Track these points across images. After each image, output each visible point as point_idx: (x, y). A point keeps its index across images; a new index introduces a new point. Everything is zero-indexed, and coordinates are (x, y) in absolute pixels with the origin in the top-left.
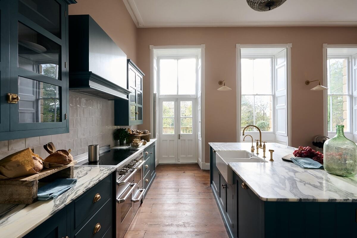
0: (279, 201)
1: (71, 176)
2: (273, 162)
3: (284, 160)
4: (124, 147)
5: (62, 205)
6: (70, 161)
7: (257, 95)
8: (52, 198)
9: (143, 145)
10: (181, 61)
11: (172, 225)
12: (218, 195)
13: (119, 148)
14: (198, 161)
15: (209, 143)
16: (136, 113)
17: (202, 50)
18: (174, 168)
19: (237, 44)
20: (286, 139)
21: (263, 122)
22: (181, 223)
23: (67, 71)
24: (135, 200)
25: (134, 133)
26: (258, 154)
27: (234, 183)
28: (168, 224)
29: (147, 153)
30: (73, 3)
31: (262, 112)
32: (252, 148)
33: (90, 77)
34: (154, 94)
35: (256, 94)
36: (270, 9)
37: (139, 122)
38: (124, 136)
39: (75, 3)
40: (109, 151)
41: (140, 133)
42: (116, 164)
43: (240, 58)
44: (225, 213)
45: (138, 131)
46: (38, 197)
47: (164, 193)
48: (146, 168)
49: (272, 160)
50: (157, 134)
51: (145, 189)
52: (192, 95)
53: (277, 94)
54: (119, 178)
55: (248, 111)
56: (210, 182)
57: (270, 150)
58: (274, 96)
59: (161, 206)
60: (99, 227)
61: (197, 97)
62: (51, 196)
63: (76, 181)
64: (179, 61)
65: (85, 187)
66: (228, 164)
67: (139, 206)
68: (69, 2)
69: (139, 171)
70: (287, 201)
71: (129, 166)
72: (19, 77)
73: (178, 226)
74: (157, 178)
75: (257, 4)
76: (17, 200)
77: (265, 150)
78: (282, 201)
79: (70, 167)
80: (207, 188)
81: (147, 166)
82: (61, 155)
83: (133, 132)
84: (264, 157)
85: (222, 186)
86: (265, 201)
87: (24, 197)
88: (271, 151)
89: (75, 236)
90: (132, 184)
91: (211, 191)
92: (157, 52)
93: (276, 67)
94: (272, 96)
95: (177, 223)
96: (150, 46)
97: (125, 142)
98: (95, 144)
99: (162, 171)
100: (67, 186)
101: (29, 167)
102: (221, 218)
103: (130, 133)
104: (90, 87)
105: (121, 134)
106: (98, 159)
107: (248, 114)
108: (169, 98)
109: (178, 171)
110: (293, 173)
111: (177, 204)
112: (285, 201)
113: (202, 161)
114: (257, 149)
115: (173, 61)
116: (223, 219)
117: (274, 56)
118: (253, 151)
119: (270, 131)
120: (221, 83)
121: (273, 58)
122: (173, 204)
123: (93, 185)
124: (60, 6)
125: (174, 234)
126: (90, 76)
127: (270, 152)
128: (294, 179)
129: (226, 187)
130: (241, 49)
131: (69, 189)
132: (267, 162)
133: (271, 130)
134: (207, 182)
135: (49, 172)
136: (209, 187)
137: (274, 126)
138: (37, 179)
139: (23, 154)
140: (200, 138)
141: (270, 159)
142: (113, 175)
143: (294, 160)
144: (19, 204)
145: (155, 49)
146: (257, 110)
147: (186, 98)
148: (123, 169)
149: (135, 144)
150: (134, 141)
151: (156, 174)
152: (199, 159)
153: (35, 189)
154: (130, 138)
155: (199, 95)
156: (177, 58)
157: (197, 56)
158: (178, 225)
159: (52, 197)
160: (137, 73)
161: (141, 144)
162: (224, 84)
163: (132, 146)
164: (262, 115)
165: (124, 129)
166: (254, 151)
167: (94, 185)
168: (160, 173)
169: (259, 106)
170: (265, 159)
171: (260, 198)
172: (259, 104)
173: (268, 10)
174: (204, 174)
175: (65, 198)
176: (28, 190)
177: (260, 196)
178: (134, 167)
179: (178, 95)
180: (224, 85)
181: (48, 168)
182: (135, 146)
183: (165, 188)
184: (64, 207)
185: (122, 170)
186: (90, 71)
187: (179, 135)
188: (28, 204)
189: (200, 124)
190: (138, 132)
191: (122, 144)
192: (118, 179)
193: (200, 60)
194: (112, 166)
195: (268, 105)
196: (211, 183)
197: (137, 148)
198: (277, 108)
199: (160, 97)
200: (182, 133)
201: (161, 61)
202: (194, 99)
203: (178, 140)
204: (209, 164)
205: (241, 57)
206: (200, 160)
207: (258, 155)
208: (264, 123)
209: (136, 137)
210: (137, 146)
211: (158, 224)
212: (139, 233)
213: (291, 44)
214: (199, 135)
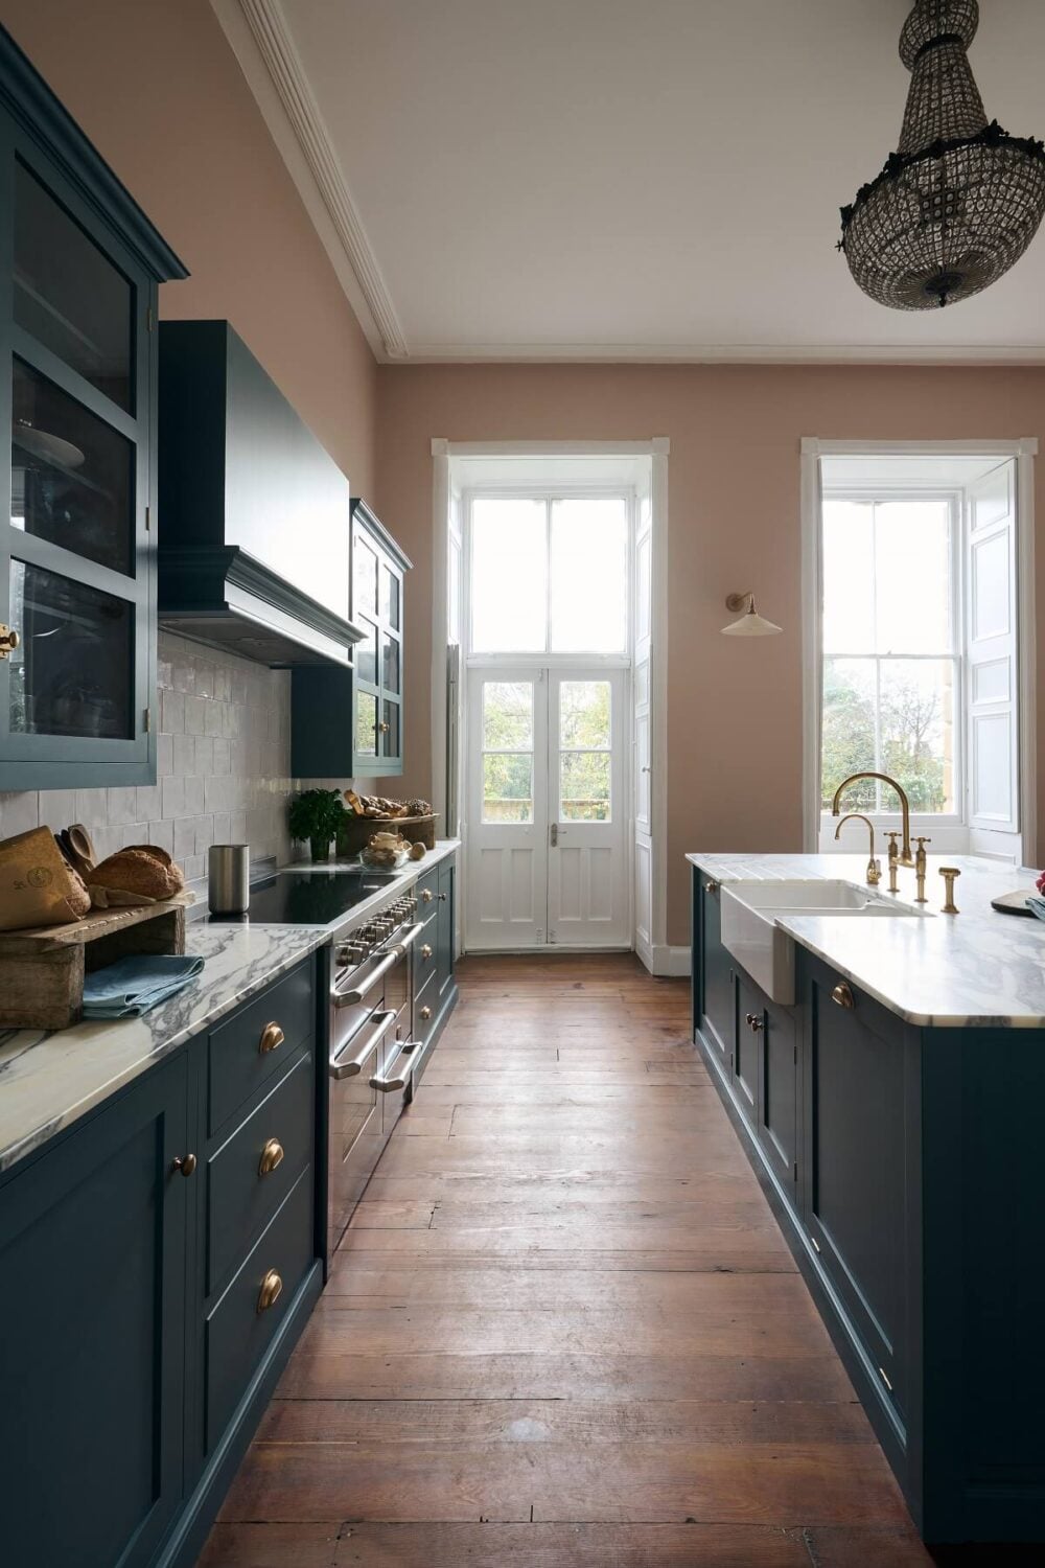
0: (974, 1025)
1: (177, 947)
2: (958, 916)
3: (1001, 909)
4: (332, 868)
5: (181, 1033)
6: (178, 888)
7: (889, 656)
8: (134, 1013)
9: (410, 860)
10: (564, 509)
11: (541, 1180)
12: (727, 1071)
13: (309, 869)
14: (635, 944)
15: (687, 855)
16: (377, 728)
17: (656, 463)
18: (531, 971)
19: (804, 440)
20: (1014, 846)
21: (916, 778)
22: (576, 1173)
23: (152, 543)
24: (386, 1081)
25: (372, 809)
26: (894, 890)
27: (799, 998)
28: (525, 1177)
29: (429, 893)
30: (175, 275)
31: (913, 739)
32: (870, 867)
33: (230, 569)
34: (448, 647)
35: (886, 653)
36: (943, 303)
37: (387, 767)
38: (331, 823)
39: (182, 278)
40: (271, 883)
41: (396, 810)
42: (326, 920)
43: (820, 497)
44: (759, 1134)
45: (389, 803)
46: (84, 1007)
47: (498, 1065)
48: (425, 959)
49: (950, 909)
50: (459, 822)
51: (424, 1042)
52: (610, 656)
53: (976, 655)
54: (340, 977)
55: (849, 732)
56: (691, 1024)
57: (942, 870)
58: (962, 664)
59: (490, 1113)
60: (279, 1152)
61: (632, 660)
62: (130, 1003)
63: (199, 965)
64: (555, 506)
65: (241, 986)
66: (776, 922)
67: (399, 1113)
68: (165, 277)
69: (402, 962)
70: (1005, 1025)
71: (370, 935)
72: (13, 561)
73: (567, 1184)
74: (462, 1008)
75: (892, 280)
76: (11, 1015)
77: (924, 871)
78: (987, 1025)
79: (174, 912)
80: (680, 1046)
81: (428, 948)
82: (145, 864)
83: (366, 804)
84: (922, 900)
85: (750, 1022)
86: (922, 1027)
87: (40, 1003)
88: (950, 874)
89: (209, 1164)
90: (377, 1012)
91: (698, 1056)
92: (462, 468)
93: (972, 539)
94: (951, 662)
95: (560, 1173)
96: (435, 442)
97: (333, 847)
98: (235, 841)
99: (481, 980)
100: (173, 979)
101: (54, 894)
102: (743, 1155)
103: (354, 810)
104: (231, 607)
105: (321, 815)
106: (246, 904)
107: (849, 750)
108: (511, 668)
109: (551, 979)
110: (1034, 950)
111: (559, 1105)
112: (997, 1025)
113: (655, 939)
114: (893, 869)
115: (530, 511)
116: (753, 1158)
117: (961, 492)
118: (873, 881)
119: (946, 813)
120: (735, 604)
121: (958, 500)
122: (539, 1105)
123: (262, 982)
124: (133, 288)
125: (554, 1213)
126: (230, 565)
127: (943, 878)
128: (1032, 964)
129: (765, 1026)
130: (822, 457)
131: (181, 989)
132: (933, 916)
133: (951, 809)
134: (674, 1022)
135: (117, 921)
136: (687, 1042)
137: (963, 792)
138: (84, 939)
139: (32, 845)
140: (645, 841)
141: (943, 903)
142: (319, 961)
143: (1038, 907)
144: (20, 1029)
145: (454, 453)
146: (889, 730)
147: (583, 668)
148: (352, 944)
149: (381, 856)
150: (373, 839)
151: (457, 990)
152: (638, 930)
153: (76, 974)
154: (357, 831)
155: (643, 652)
156: (550, 494)
157: (634, 487)
158: (570, 1179)
159: (134, 1008)
160: (385, 559)
161: (403, 853)
162: (752, 606)
163: (368, 862)
164: (912, 753)
165: (331, 790)
166: (879, 880)
167: (265, 983)
168: (475, 987)
169: (896, 712)
170: (922, 907)
171: (905, 1018)
172: (898, 703)
173: (936, 307)
174: (660, 994)
175: (181, 1014)
176: (54, 976)
177: (903, 1012)
178: (386, 946)
179: (548, 655)
180: (752, 612)
181: (105, 909)
182: (380, 863)
183: (499, 1046)
184: (188, 1042)
185: (350, 947)
186: (228, 542)
187: (554, 830)
188: (53, 1028)
189: (644, 780)
190: (387, 806)
191: (319, 855)
192: (337, 980)
193: (646, 507)
194: (311, 928)
195: (939, 709)
196: (698, 1023)
197: (390, 871)
198: (972, 713)
199: (471, 662)
200: (564, 819)
201: (480, 506)
202: (620, 674)
203: (550, 848)
204: (688, 951)
205: (824, 492)
206: (646, 935)
207: (894, 895)
208: (919, 783)
209: (382, 826)
210: (390, 861)
211: (484, 1178)
212: (409, 1211)
213: (1035, 440)
214: (638, 826)
